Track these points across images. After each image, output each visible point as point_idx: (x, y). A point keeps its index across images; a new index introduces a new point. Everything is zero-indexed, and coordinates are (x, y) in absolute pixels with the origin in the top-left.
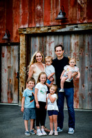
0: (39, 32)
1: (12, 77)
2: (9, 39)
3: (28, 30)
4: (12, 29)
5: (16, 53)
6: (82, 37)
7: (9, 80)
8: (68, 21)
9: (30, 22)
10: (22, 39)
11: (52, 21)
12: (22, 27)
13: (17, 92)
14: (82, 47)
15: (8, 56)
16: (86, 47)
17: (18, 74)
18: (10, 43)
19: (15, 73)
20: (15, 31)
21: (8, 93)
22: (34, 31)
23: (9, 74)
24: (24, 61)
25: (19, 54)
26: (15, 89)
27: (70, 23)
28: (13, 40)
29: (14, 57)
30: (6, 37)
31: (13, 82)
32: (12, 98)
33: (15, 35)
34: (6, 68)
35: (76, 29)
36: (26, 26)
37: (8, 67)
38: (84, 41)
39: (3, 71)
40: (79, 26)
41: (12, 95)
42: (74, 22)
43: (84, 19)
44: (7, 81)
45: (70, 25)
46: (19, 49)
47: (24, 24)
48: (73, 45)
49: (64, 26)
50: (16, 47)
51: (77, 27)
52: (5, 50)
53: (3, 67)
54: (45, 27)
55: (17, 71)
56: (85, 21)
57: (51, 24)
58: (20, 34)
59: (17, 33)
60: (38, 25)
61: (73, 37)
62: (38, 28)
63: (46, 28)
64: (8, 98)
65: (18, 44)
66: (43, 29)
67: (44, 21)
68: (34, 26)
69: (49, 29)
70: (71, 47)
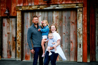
0: (31, 9)
1: (11, 40)
2: (8, 14)
3: (23, 8)
4: (11, 7)
5: (13, 23)
6: (61, 13)
7: (9, 42)
8: (51, 2)
9: (24, 2)
10: (19, 14)
11: (40, 2)
13: (14, 51)
14: (61, 20)
15: (8, 25)
16: (64, 20)
17: (16, 38)
18: (9, 17)
19: (13, 38)
20: (13, 8)
21: (8, 51)
22: (27, 8)
23: (9, 38)
24: (20, 29)
25: (16, 24)
26: (13, 48)
27: (53, 3)
29: (12, 26)
30: (7, 12)
31: (11, 44)
32: (11, 55)
33: (13, 11)
34: (6, 34)
35: (57, 8)
36: (22, 5)
37: (8, 33)
38: (62, 16)
39: (4, 36)
40: (59, 5)
41: (10, 53)
42: (56, 3)
43: (62, 1)
44: (7, 43)
45: (53, 5)
46: (16, 20)
48: (54, 18)
49: (49, 6)
50: (13, 19)
51: (58, 6)
52: (5, 21)
55: (14, 36)
56: (63, 3)
57: (40, 4)
58: (17, 11)
59: (15, 9)
60: (30, 5)
61: (55, 12)
63: (36, 7)
64: (8, 55)
65: (15, 17)
66: (34, 7)
67: (34, 2)
68: (27, 5)
69: (38, 7)
70: (53, 19)
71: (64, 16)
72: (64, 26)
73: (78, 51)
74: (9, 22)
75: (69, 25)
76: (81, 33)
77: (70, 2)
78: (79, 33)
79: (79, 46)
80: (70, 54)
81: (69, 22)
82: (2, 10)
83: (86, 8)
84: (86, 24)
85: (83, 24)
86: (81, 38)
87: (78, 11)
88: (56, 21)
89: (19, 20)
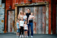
0: (22, 5)
2: (11, 8)
3: (18, 5)
6: (38, 7)
7: (11, 24)
10: (16, 8)
12: (16, 4)
14: (38, 11)
15: (11, 15)
16: (39, 11)
18: (11, 10)
20: (13, 5)
21: (10, 28)
22: (20, 5)
23: (11, 21)
24: (16, 16)
25: (15, 14)
26: (13, 27)
28: (13, 9)
29: (13, 15)
30: (10, 7)
31: (12, 24)
32: (12, 30)
35: (35, 5)
36: (18, 3)
37: (11, 19)
38: (38, 9)
39: (9, 20)
42: (35, 2)
43: (38, 1)
44: (10, 24)
45: (33, 3)
47: (17, 3)
48: (34, 10)
50: (13, 11)
52: (9, 12)
53: (8, 19)
55: (14, 20)
56: (39, 2)
57: (27, 3)
58: (15, 6)
60: (22, 3)
61: (34, 7)
63: (25, 4)
66: (24, 5)
67: (24, 2)
68: (20, 3)
69: (26, 5)
71: (39, 9)
72: (39, 14)
73: (46, 28)
74: (11, 13)
75: (42, 14)
76: (48, 18)
77: (42, 1)
78: (47, 18)
79: (46, 25)
80: (42, 30)
81: (42, 12)
82: (8, 6)
83: (50, 4)
84: (50, 13)
85: (49, 13)
86: (48, 21)
87: (46, 6)
88: (35, 12)
89: (16, 11)
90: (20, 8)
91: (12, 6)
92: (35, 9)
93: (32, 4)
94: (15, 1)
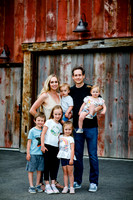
0: (50, 48)
1: (12, 112)
2: (8, 59)
3: (35, 46)
4: (13, 44)
5: (17, 78)
6: (110, 57)
7: (7, 116)
8: (90, 35)
9: (38, 35)
10: (27, 59)
11: (68, 34)
12: (27, 41)
13: (18, 133)
14: (110, 71)
15: (7, 82)
16: (116, 72)
17: (20, 107)
18: (10, 64)
19: (16, 106)
20: (16, 47)
21: (6, 133)
22: (43, 47)
23: (8, 108)
24: (29, 89)
25: (22, 80)
26: (16, 128)
27: (94, 37)
28: (14, 60)
29: (15, 83)
30: (4, 55)
31: (12, 118)
32: (11, 141)
33: (16, 53)
34: (4, 99)
35: (102, 46)
37: (7, 97)
38: (113, 63)
40: (106, 41)
41: (11, 136)
42: (99, 36)
43: (113, 33)
44: (4, 117)
45: (93, 40)
46: (22, 71)
47: (29, 37)
48: (97, 68)
49: (85, 42)
50: (17, 70)
51: (103, 43)
52: (2, 72)
54: (58, 42)
55: (18, 104)
56: (115, 35)
57: (68, 38)
58: (24, 52)
59: (20, 50)
60: (49, 40)
61: (98, 56)
62: (49, 43)
63: (60, 44)
64: (6, 141)
65: (21, 65)
66: (56, 46)
67: (58, 34)
68: (43, 41)
69: (64, 45)
70: (94, 70)
71: (116, 63)
72: (116, 84)
74: (9, 76)
75: (126, 83)
77: (128, 34)
81: (127, 76)
88: (101, 75)
89: (27, 70)
90: (41, 59)
91: (13, 49)
92: (99, 61)
93: (90, 45)
94: (25, 32)
